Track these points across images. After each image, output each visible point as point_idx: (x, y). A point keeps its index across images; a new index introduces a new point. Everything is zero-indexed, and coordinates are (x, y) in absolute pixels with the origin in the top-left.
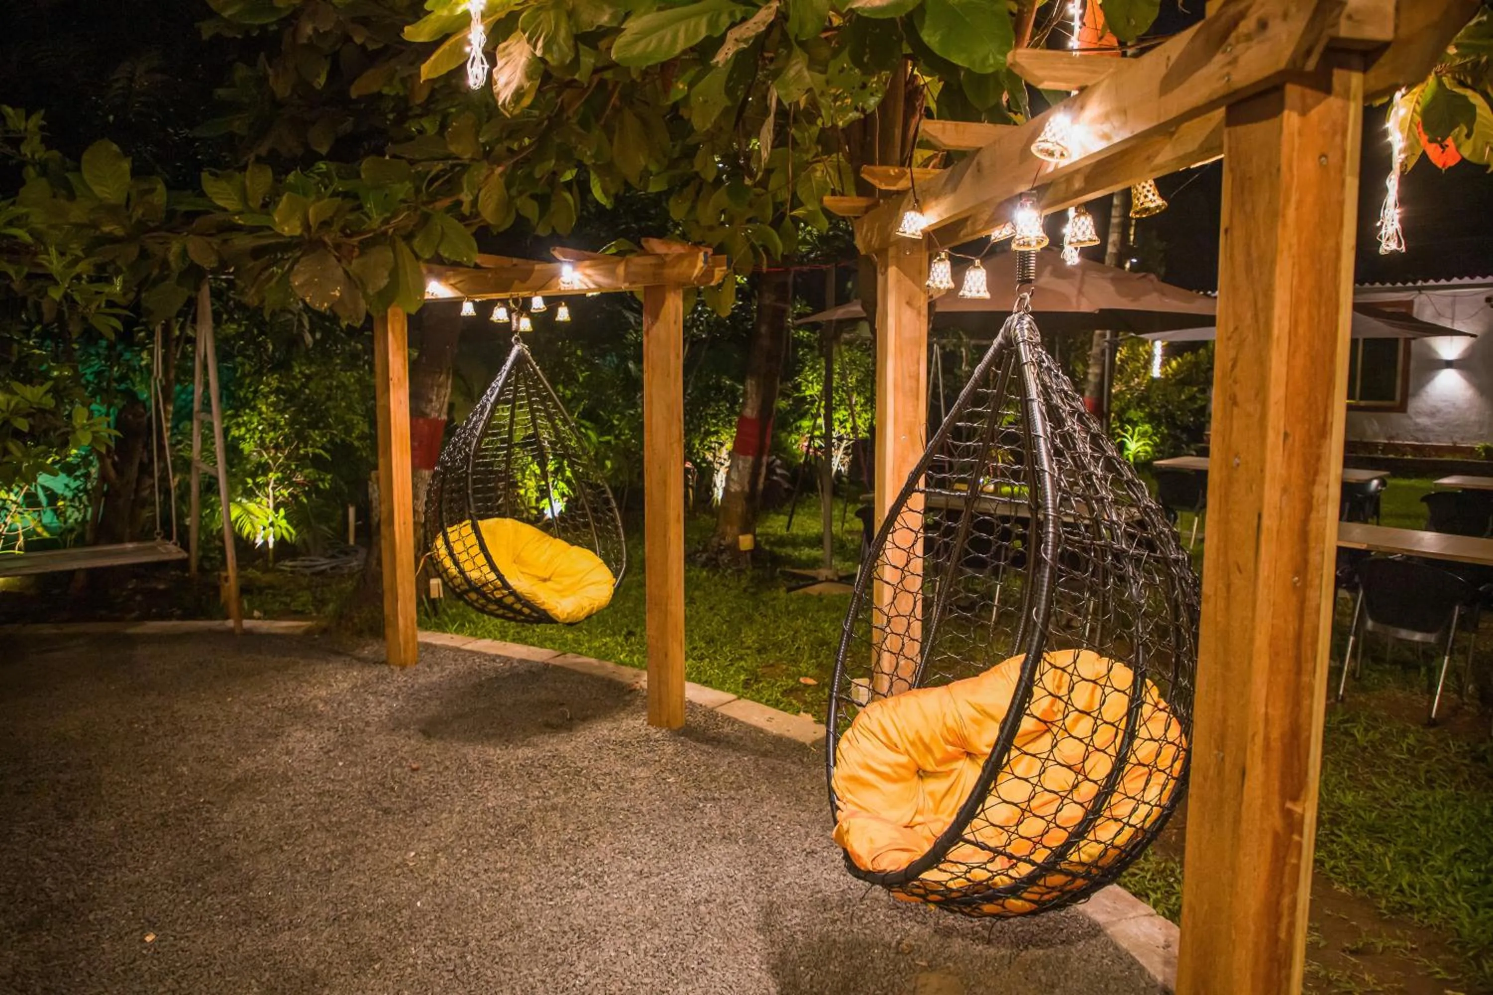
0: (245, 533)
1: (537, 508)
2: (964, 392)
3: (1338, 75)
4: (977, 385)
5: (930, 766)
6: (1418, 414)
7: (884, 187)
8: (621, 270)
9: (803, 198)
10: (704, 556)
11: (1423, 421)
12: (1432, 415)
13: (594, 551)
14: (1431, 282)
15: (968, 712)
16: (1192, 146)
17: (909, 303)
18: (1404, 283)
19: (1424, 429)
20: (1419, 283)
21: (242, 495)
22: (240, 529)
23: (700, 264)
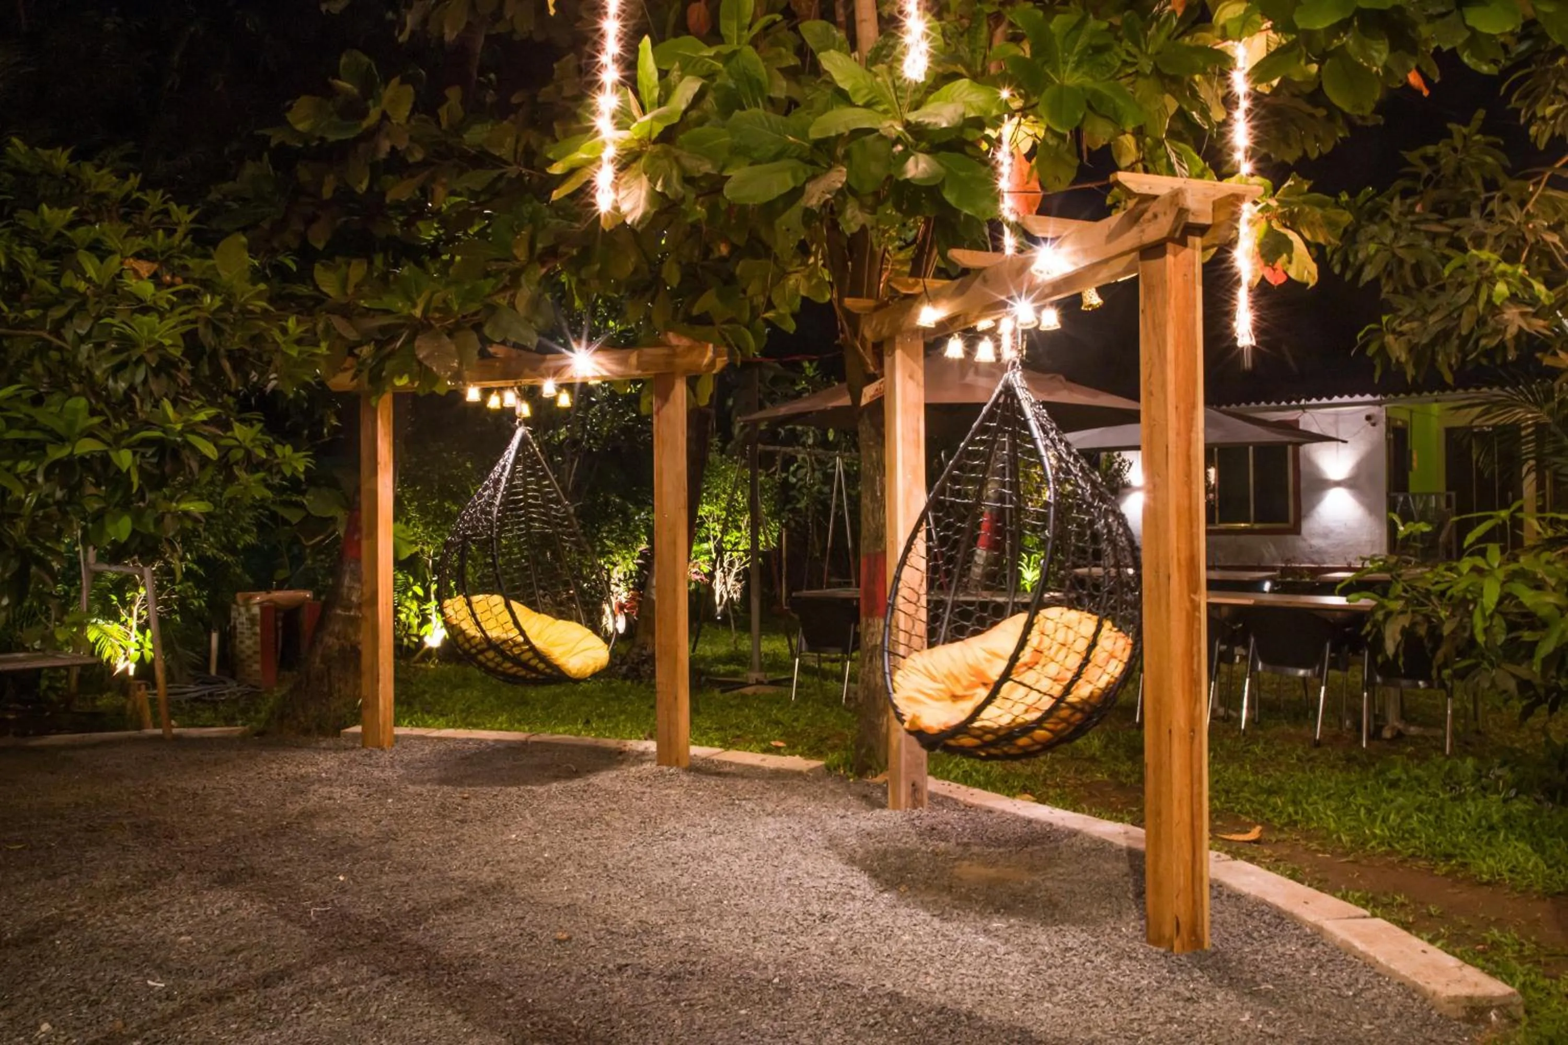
0: (105, 656)
1: (418, 636)
2: (975, 425)
3: (1190, 239)
4: (986, 419)
5: (959, 691)
6: (1312, 535)
7: (905, 292)
8: (633, 359)
9: (776, 302)
10: (624, 668)
11: (1317, 542)
12: (1325, 535)
13: (580, 622)
14: (1314, 401)
15: (981, 655)
16: (1119, 269)
17: (911, 377)
18: (1289, 402)
19: (1319, 552)
20: (1303, 402)
21: (98, 616)
22: (100, 653)
23: (710, 354)
